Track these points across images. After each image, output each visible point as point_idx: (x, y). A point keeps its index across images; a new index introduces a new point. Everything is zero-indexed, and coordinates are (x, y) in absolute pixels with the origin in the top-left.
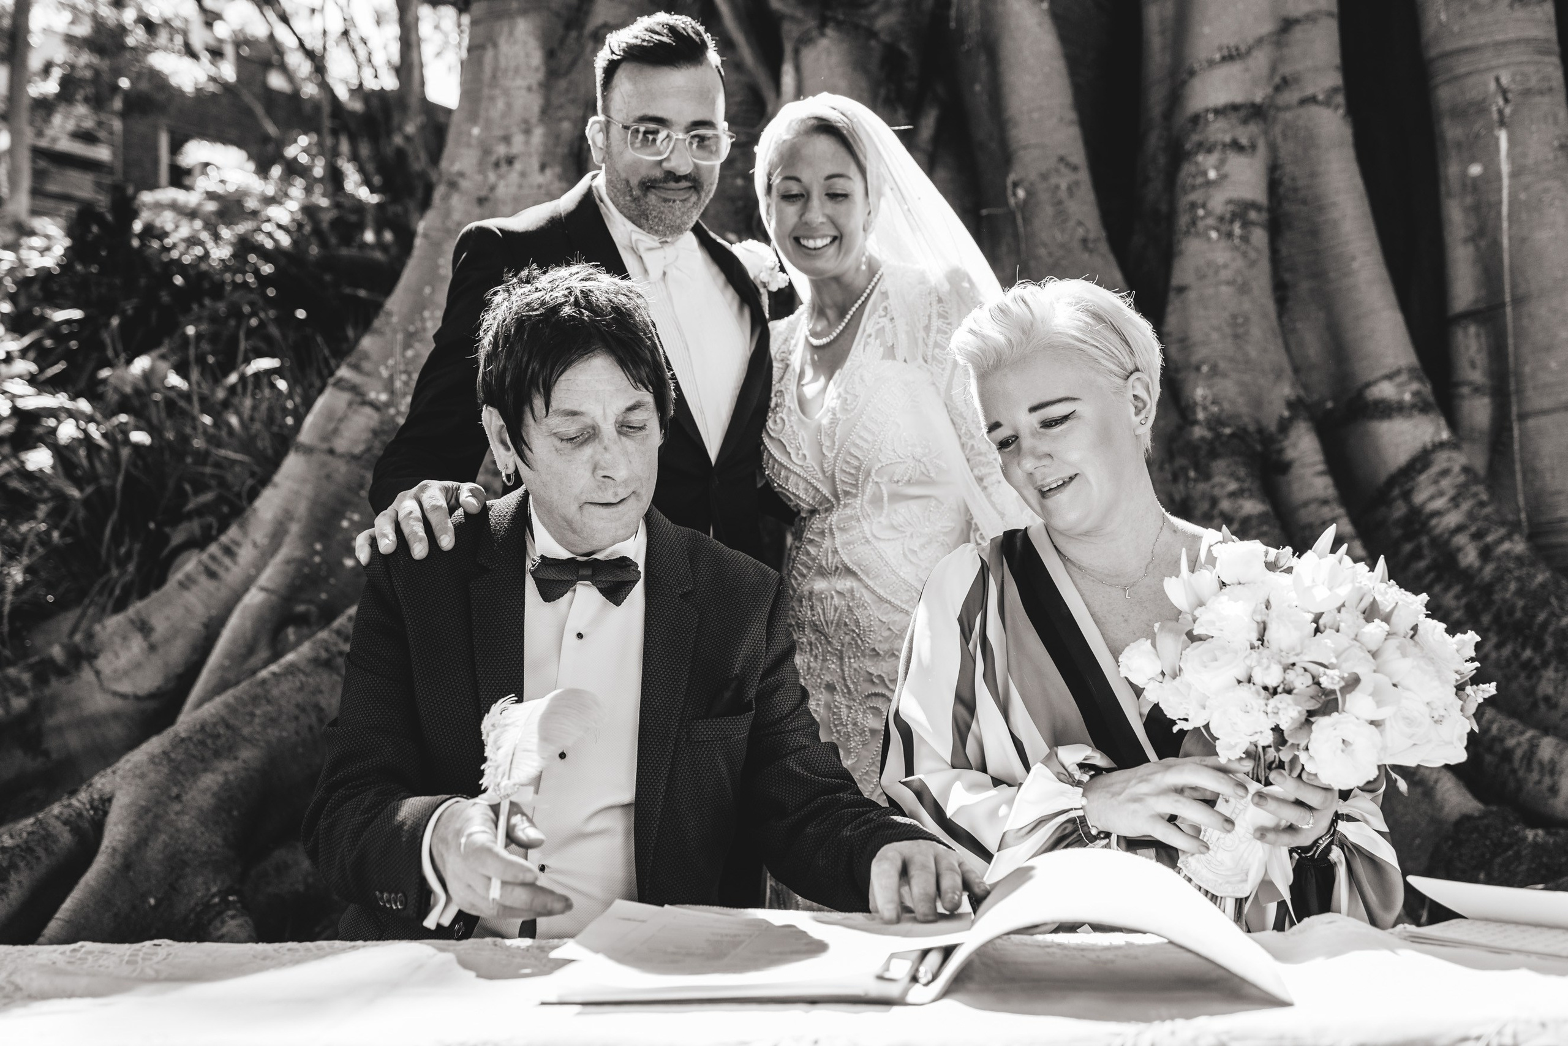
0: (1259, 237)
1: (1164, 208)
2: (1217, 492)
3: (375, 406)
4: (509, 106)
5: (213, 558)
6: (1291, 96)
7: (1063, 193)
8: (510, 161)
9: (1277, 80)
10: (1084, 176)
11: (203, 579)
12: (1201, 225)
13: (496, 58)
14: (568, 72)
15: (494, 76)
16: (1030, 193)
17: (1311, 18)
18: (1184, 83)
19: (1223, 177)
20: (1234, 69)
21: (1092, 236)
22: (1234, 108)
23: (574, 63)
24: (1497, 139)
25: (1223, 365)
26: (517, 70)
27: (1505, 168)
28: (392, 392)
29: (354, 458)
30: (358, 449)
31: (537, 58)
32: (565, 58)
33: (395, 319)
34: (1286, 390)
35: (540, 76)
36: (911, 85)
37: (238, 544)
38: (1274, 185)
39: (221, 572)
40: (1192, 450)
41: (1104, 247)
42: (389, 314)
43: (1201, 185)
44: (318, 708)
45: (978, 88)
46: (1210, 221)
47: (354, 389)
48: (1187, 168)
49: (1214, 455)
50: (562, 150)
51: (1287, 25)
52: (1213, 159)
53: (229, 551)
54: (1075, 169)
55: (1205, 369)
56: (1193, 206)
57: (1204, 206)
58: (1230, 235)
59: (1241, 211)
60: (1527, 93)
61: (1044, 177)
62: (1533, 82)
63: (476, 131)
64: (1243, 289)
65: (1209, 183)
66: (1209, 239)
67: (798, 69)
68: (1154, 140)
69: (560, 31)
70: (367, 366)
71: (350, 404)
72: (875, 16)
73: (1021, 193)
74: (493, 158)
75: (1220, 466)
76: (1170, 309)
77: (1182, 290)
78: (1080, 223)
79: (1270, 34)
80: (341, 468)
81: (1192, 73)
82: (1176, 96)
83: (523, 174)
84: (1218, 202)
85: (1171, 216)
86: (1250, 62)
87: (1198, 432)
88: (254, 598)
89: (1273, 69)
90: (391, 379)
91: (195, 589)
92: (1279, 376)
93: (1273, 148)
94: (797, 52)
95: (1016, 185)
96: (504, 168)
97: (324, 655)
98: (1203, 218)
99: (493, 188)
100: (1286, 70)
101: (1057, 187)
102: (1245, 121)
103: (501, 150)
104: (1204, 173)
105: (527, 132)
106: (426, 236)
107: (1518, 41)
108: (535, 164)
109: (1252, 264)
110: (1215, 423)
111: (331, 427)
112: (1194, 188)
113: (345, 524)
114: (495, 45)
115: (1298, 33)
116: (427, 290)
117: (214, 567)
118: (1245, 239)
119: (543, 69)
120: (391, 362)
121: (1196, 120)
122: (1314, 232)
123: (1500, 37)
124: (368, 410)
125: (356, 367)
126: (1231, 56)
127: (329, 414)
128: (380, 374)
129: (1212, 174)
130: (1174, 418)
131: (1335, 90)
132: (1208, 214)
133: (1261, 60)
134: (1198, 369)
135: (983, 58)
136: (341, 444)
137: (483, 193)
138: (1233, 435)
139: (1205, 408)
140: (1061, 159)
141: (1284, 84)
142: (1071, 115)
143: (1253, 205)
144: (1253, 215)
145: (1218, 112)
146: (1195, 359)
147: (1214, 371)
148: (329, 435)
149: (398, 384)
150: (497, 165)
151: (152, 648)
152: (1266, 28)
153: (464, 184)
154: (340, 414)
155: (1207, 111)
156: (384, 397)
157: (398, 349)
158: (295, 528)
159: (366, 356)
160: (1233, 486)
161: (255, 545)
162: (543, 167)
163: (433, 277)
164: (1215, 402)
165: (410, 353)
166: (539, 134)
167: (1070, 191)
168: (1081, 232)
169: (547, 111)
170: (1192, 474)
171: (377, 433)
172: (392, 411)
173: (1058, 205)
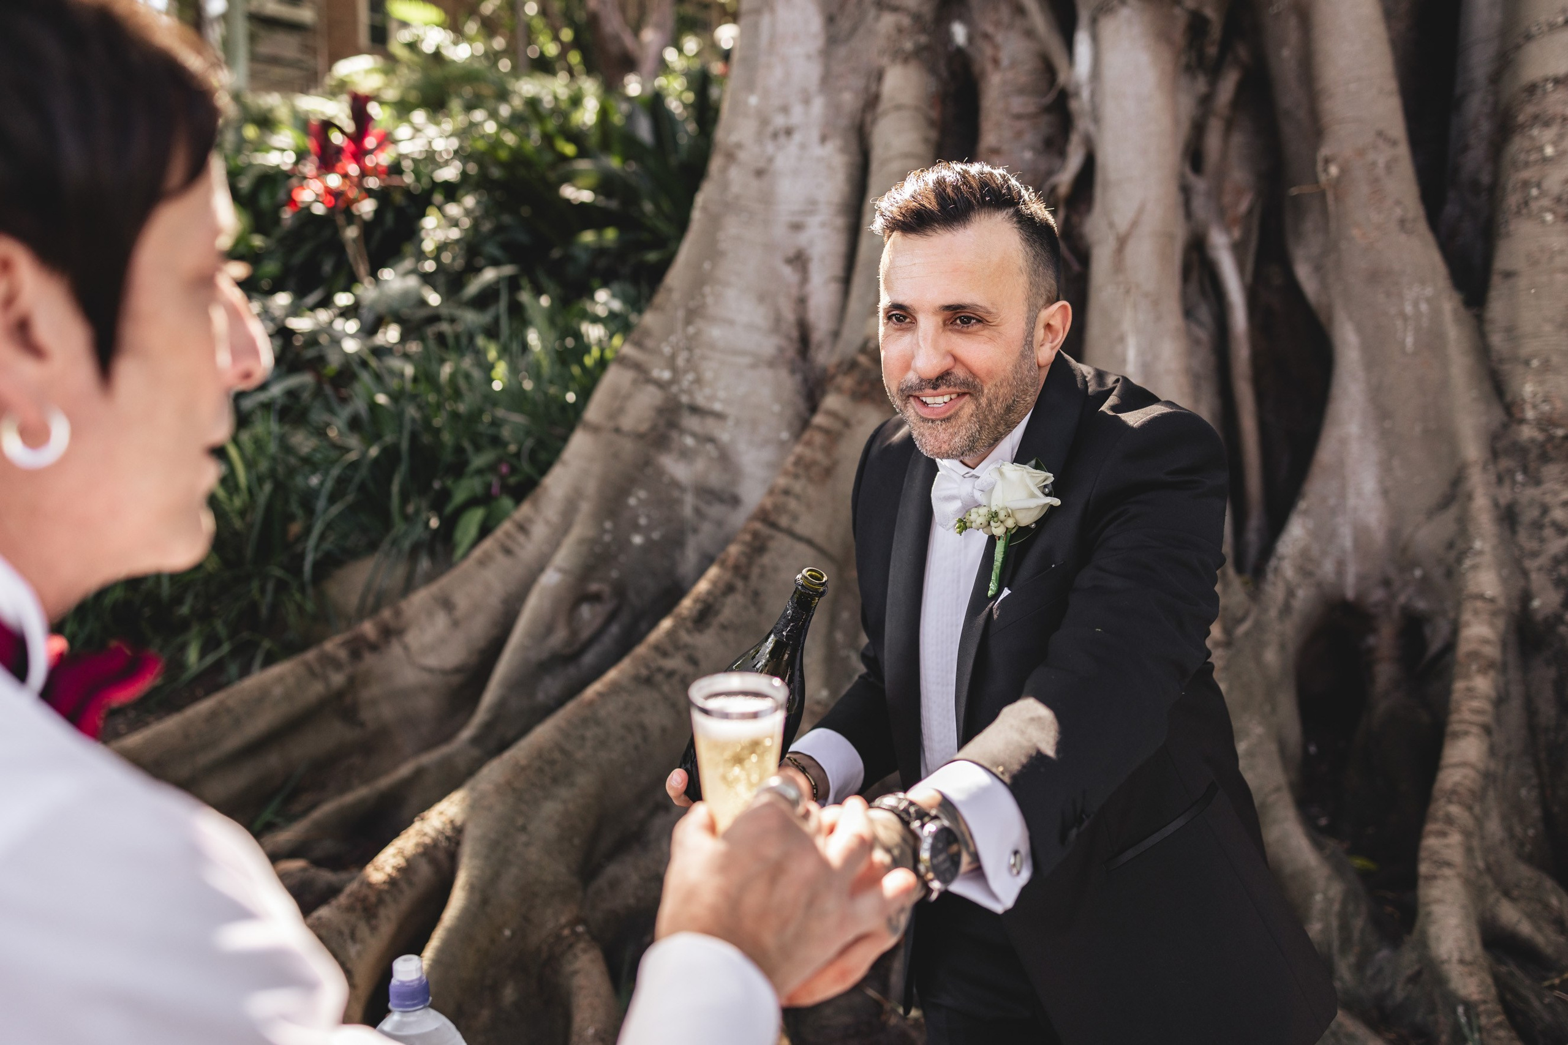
1: (1485, 178)
2: (1548, 499)
3: (660, 385)
4: (787, 74)
5: (508, 535)
7: (1380, 171)
8: (789, 132)
10: (1403, 150)
11: (500, 558)
12: (1534, 206)
13: (773, 23)
14: (848, 38)
15: (772, 43)
16: (1343, 171)
18: (1518, 47)
19: (1560, 155)
21: (1411, 215)
23: (854, 30)
25: (1555, 359)
26: (795, 37)
28: (674, 368)
29: (640, 436)
30: (644, 427)
31: (816, 24)
32: (844, 24)
33: (676, 296)
35: (820, 42)
36: (1212, 51)
37: (531, 522)
39: (516, 549)
40: (1520, 451)
41: (1422, 227)
42: (670, 290)
43: (1536, 162)
44: (642, 727)
45: (1286, 53)
46: (1546, 202)
47: (638, 367)
48: (1517, 145)
49: (1545, 458)
50: (844, 122)
52: (1550, 134)
53: (523, 528)
54: (1394, 143)
55: (1535, 363)
56: (1526, 184)
57: (1539, 185)
61: (1361, 153)
63: (753, 100)
65: (1545, 160)
66: (1543, 222)
67: (1095, 39)
68: (1476, 105)
70: (650, 343)
71: (635, 382)
73: (1334, 170)
74: (770, 129)
75: (1552, 470)
76: (1493, 294)
77: (1509, 275)
78: (1398, 203)
80: (628, 447)
81: (1529, 37)
83: (803, 147)
84: (1555, 181)
85: (1494, 191)
87: (1527, 432)
88: (550, 578)
90: (673, 357)
91: (493, 566)
94: (1094, 21)
95: (1327, 161)
96: (782, 139)
97: (644, 672)
98: (1537, 198)
99: (771, 160)
101: (1374, 164)
103: (779, 121)
104: (1541, 149)
105: (807, 101)
106: (705, 209)
108: (815, 134)
110: (1546, 423)
111: (617, 405)
112: (1527, 164)
113: (632, 501)
114: (772, 10)
116: (707, 266)
117: (509, 543)
119: (822, 36)
120: (673, 339)
121: (1532, 89)
124: (651, 389)
125: (639, 345)
127: (615, 394)
128: (661, 353)
129: (1549, 151)
130: (1498, 415)
132: (1543, 194)
134: (1527, 363)
135: (1293, 22)
136: (627, 422)
137: (761, 164)
138: (1565, 438)
139: (1535, 407)
140: (1380, 134)
142: (1392, 85)
145: (1559, 82)
146: (1525, 351)
147: (1547, 366)
148: (615, 413)
149: (680, 362)
150: (775, 136)
151: (455, 624)
153: (742, 156)
154: (625, 392)
155: (1546, 80)
156: (666, 375)
157: (679, 326)
158: (585, 508)
159: (647, 333)
161: (547, 522)
162: (824, 139)
163: (712, 252)
164: (1546, 400)
165: (691, 330)
166: (818, 105)
167: (1388, 168)
168: (1398, 212)
169: (827, 80)
170: (1520, 477)
171: (661, 411)
172: (674, 389)
173: (1374, 182)
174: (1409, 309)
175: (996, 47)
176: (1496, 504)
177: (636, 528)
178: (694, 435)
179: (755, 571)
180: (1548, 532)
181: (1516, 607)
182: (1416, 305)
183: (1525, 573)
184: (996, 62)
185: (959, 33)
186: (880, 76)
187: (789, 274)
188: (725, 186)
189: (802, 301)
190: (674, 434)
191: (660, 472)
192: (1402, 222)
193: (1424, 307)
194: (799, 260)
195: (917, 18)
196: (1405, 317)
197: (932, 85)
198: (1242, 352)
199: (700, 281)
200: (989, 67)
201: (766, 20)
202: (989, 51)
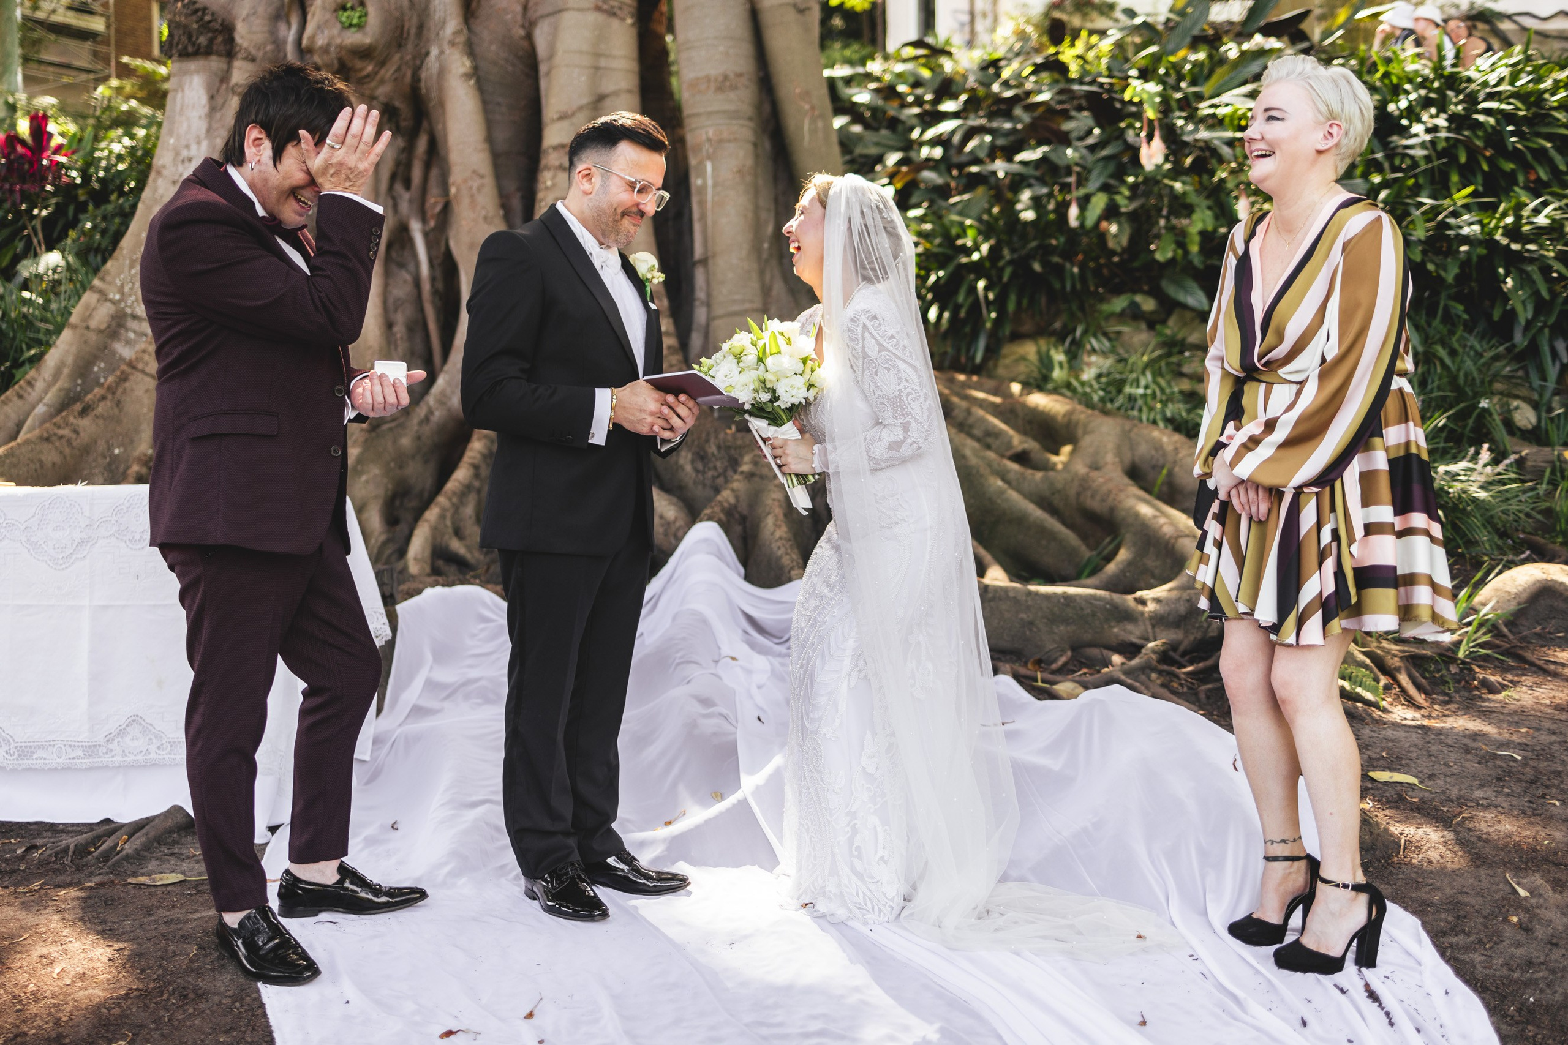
3: (113, 302)
4: (189, 127)
5: (21, 387)
7: (474, 191)
11: (15, 399)
13: (183, 97)
14: (221, 109)
15: (182, 109)
16: (458, 190)
17: (616, 93)
19: (554, 185)
20: (565, 124)
21: (490, 214)
23: (224, 104)
24: (705, 166)
26: (193, 107)
27: (710, 182)
28: (123, 294)
29: (101, 331)
30: (103, 327)
31: (204, 99)
32: (219, 100)
33: (125, 252)
35: (206, 110)
37: (36, 380)
39: (25, 395)
42: (122, 249)
44: (41, 462)
47: (101, 292)
51: (601, 98)
53: (30, 383)
54: (482, 177)
60: (721, 141)
61: (465, 181)
62: (725, 135)
63: (172, 141)
65: (547, 188)
69: (217, 84)
70: (108, 278)
71: (98, 301)
72: (376, 88)
74: (181, 158)
78: (484, 208)
79: (588, 104)
80: (93, 337)
86: (575, 120)
88: (40, 409)
90: (122, 286)
91: (10, 404)
97: (45, 435)
101: (471, 188)
103: (185, 153)
105: (199, 143)
107: (717, 112)
111: (88, 313)
113: (96, 369)
114: (183, 91)
115: (608, 102)
117: (21, 392)
119: (207, 108)
120: (122, 276)
121: (545, 151)
123: (710, 109)
124: (108, 304)
125: (102, 279)
126: (563, 117)
127: (87, 307)
128: (116, 284)
129: (549, 183)
133: (579, 119)
136: (93, 324)
140: (474, 172)
145: (555, 148)
148: (86, 319)
149: (126, 289)
150: (183, 161)
152: (586, 101)
153: (165, 172)
154: (93, 306)
155: (549, 147)
156: (117, 297)
157: (126, 269)
158: (66, 371)
159: (108, 273)
161: (44, 380)
167: (479, 189)
168: (483, 213)
171: (113, 317)
172: (123, 305)
173: (472, 196)
178: (135, 332)
179: (120, 390)
188: (155, 190)
190: (122, 331)
191: (114, 353)
192: (485, 218)
198: (426, 287)
201: (179, 95)
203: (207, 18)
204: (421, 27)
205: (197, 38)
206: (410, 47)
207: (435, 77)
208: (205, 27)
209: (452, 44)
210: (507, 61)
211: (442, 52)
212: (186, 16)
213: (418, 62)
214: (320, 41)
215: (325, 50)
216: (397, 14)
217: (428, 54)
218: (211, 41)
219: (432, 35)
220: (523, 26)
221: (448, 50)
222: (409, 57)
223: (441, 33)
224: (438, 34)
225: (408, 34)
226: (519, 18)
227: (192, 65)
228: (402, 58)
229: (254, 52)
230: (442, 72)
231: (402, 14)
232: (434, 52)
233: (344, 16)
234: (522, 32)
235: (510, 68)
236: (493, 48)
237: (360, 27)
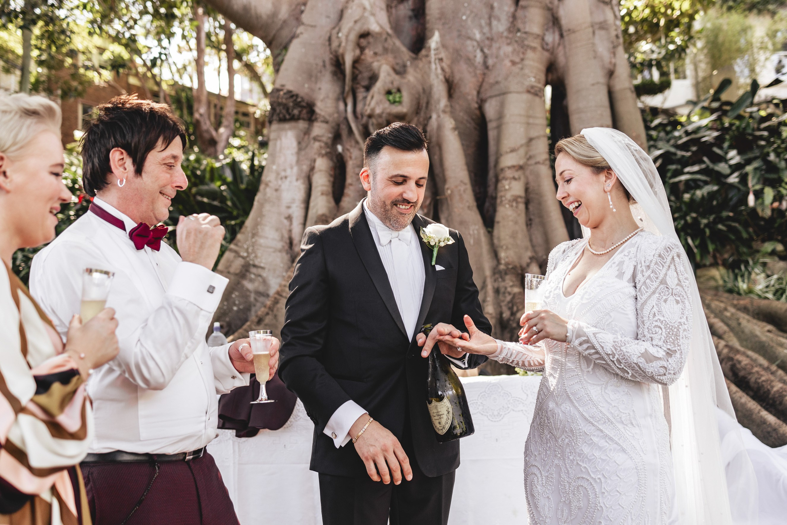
0: (522, 206)
1: (494, 196)
2: (507, 285)
3: (243, 258)
4: (286, 159)
6: (532, 162)
7: (462, 192)
8: (286, 177)
9: (528, 156)
10: (469, 187)
12: (504, 203)
15: (279, 149)
16: (452, 192)
17: (538, 137)
18: (499, 158)
19: (509, 188)
20: (514, 155)
21: (472, 205)
22: (514, 167)
23: (307, 146)
25: (510, 246)
26: (288, 148)
28: (248, 253)
29: (236, 274)
30: (238, 271)
31: (294, 144)
32: (304, 145)
33: (249, 229)
34: (529, 254)
35: (296, 150)
38: (527, 190)
40: (500, 272)
41: (475, 209)
42: (246, 227)
43: (504, 190)
46: (506, 202)
47: (236, 252)
48: (500, 185)
49: (506, 274)
50: (303, 175)
51: (531, 140)
52: (507, 182)
54: (465, 184)
55: (504, 247)
56: (502, 197)
57: (505, 197)
58: (512, 206)
59: (515, 199)
61: (456, 187)
63: (274, 167)
64: (516, 223)
65: (506, 190)
66: (506, 207)
68: (491, 174)
69: (302, 135)
70: (240, 244)
71: (235, 257)
73: (449, 192)
74: (280, 176)
75: (508, 277)
76: (495, 228)
77: (499, 222)
78: (468, 201)
79: (525, 143)
80: (232, 277)
81: (502, 155)
82: (497, 162)
83: (290, 182)
84: (509, 196)
85: (495, 198)
86: (519, 152)
87: (502, 267)
89: (526, 153)
90: (248, 249)
92: (527, 249)
93: (527, 178)
95: (448, 189)
96: (284, 179)
98: (504, 200)
99: (280, 186)
100: (531, 153)
101: (460, 190)
102: (517, 170)
103: (283, 174)
104: (505, 187)
105: (292, 168)
106: (258, 201)
108: (294, 178)
109: (519, 215)
110: (507, 264)
111: (229, 264)
112: (502, 191)
113: (233, 296)
114: (281, 139)
115: (534, 142)
116: (259, 219)
118: (517, 207)
119: (296, 148)
120: (247, 243)
121: (502, 170)
122: (540, 204)
124: (240, 259)
125: (236, 245)
126: (513, 151)
127: (228, 260)
128: (244, 247)
129: (507, 187)
130: (495, 262)
131: (546, 160)
132: (506, 199)
133: (522, 151)
135: (437, 148)
136: (232, 270)
137: (277, 187)
138: (512, 268)
139: (504, 260)
140: (462, 182)
141: (530, 158)
142: (465, 167)
143: (520, 197)
144: (519, 200)
145: (509, 168)
146: (502, 244)
147: (507, 248)
148: (228, 267)
149: (250, 250)
150: (281, 178)
152: (524, 141)
153: (271, 184)
154: (232, 260)
155: (506, 167)
156: (245, 254)
157: (250, 238)
159: (239, 241)
160: (511, 284)
162: (297, 180)
163: (261, 215)
164: (507, 257)
165: (254, 240)
166: (295, 169)
167: (464, 191)
168: (467, 204)
169: (298, 162)
170: (500, 280)
171: (243, 266)
172: (248, 259)
173: (460, 195)
174: (471, 232)
175: (351, 153)
176: (494, 288)
177: (235, 304)
178: (254, 274)
179: (275, 309)
180: (507, 295)
181: (499, 316)
182: (473, 231)
183: (501, 307)
184: (351, 157)
185: (340, 148)
186: (314, 161)
187: (286, 222)
188: (265, 194)
189: (290, 231)
190: (248, 274)
191: (243, 286)
192: (469, 207)
193: (476, 232)
194: (289, 218)
195: (326, 144)
196: (470, 234)
197: (331, 164)
199: (256, 225)
200: (349, 159)
201: (278, 143)
202: (348, 154)
203: (299, 100)
204: (428, 103)
205: (292, 111)
206: (422, 114)
207: (435, 130)
208: (297, 104)
209: (444, 112)
210: (467, 121)
211: (439, 116)
212: (286, 99)
213: (426, 122)
214: (378, 111)
215: (380, 116)
216: (417, 96)
217: (430, 117)
218: (300, 112)
219: (433, 108)
220: (477, 103)
221: (442, 115)
222: (421, 119)
223: (438, 107)
224: (436, 107)
225: (422, 106)
226: (475, 98)
227: (287, 126)
228: (418, 120)
229: (328, 118)
230: (440, 127)
231: (420, 95)
232: (434, 116)
233: (391, 98)
234: (476, 106)
235: (468, 125)
236: (461, 114)
237: (400, 102)
